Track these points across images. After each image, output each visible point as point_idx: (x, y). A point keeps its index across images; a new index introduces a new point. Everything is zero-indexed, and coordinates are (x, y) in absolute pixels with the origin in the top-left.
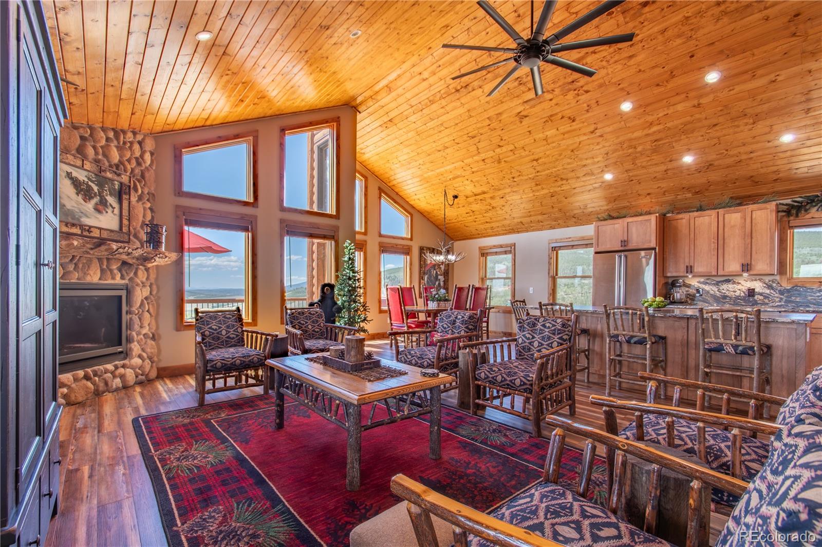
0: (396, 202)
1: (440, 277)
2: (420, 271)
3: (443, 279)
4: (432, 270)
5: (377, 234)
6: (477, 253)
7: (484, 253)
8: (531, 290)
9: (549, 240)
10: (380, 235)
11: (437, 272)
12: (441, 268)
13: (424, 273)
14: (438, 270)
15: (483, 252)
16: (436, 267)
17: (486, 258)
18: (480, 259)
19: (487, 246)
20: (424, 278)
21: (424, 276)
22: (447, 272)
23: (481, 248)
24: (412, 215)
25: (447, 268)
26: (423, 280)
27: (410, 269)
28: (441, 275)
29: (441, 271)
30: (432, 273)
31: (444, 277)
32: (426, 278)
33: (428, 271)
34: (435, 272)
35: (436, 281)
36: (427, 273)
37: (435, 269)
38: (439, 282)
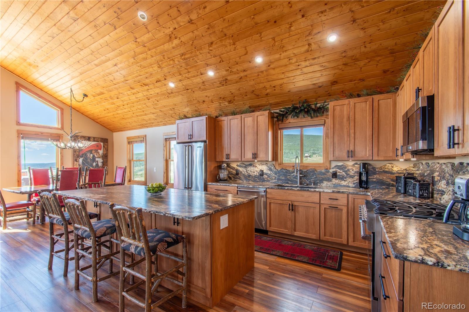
0: (40, 97)
1: (97, 159)
2: (74, 155)
3: (102, 161)
4: (88, 154)
5: (15, 123)
6: (126, 141)
8: (155, 170)
9: (164, 133)
10: (18, 124)
11: (94, 156)
12: (98, 152)
14: (95, 154)
15: (130, 140)
16: (93, 152)
17: (132, 145)
18: (127, 146)
19: (131, 137)
20: (78, 160)
21: (78, 158)
22: (106, 155)
23: (128, 138)
24: (63, 109)
25: (106, 152)
26: (77, 162)
27: (61, 153)
28: (99, 158)
29: (99, 154)
30: (89, 156)
31: (103, 159)
32: (81, 160)
33: (83, 154)
34: (92, 155)
35: (93, 163)
36: (82, 157)
37: (91, 153)
38: (97, 163)
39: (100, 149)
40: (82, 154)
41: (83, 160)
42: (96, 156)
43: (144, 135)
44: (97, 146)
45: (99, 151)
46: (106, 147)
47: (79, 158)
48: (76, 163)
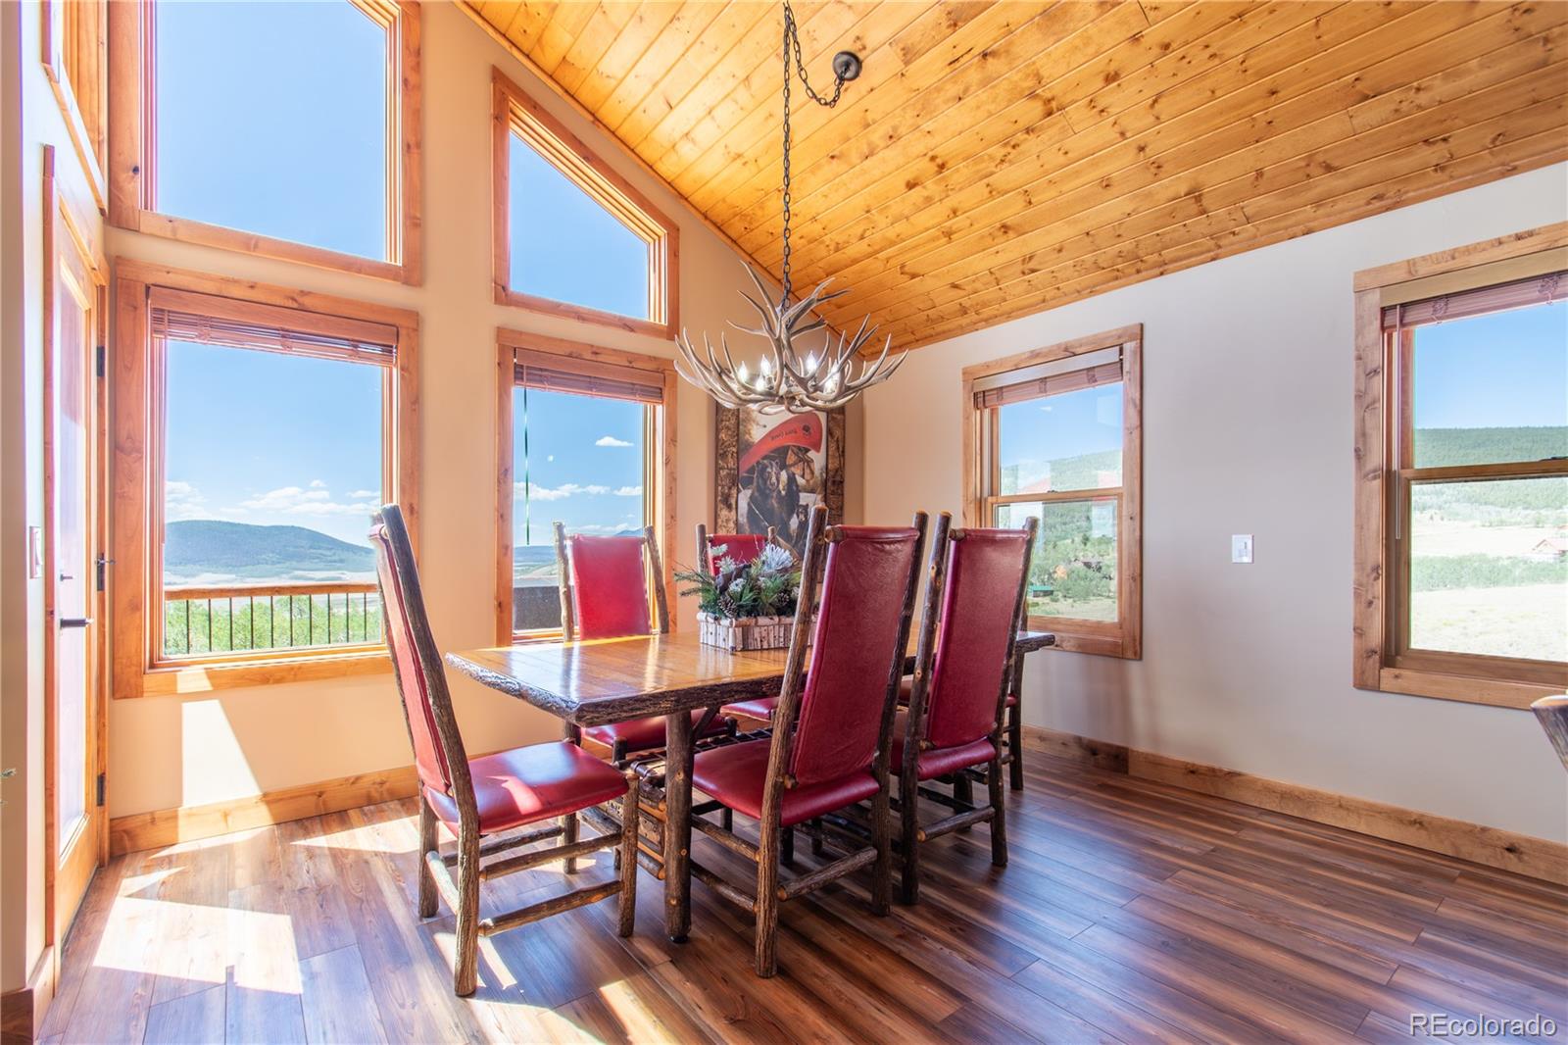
0: (590, 157)
1: (805, 498)
2: (718, 469)
4: (772, 470)
5: (486, 291)
6: (957, 397)
7: (983, 397)
8: (1241, 548)
10: (502, 295)
11: (792, 479)
12: (809, 462)
13: (736, 481)
14: (797, 471)
15: (981, 387)
16: (791, 458)
17: (994, 412)
18: (967, 418)
19: (1001, 362)
20: (733, 501)
21: (734, 491)
22: (838, 478)
23: (970, 376)
24: (678, 230)
25: (837, 465)
26: (729, 507)
27: (667, 462)
28: (812, 491)
29: (812, 473)
30: (774, 479)
31: (825, 500)
32: (744, 499)
33: (751, 471)
34: (784, 475)
35: (790, 517)
36: (747, 483)
37: (783, 466)
38: (802, 517)
39: (818, 449)
40: (747, 467)
41: (752, 498)
42: (801, 481)
43: (1135, 325)
44: (806, 429)
45: (812, 454)
46: (838, 433)
47: (739, 491)
48: (724, 513)
